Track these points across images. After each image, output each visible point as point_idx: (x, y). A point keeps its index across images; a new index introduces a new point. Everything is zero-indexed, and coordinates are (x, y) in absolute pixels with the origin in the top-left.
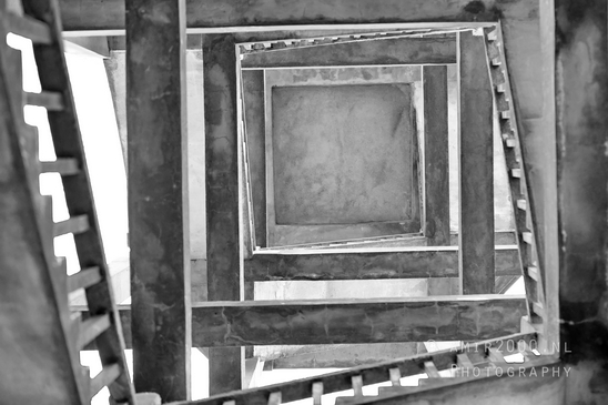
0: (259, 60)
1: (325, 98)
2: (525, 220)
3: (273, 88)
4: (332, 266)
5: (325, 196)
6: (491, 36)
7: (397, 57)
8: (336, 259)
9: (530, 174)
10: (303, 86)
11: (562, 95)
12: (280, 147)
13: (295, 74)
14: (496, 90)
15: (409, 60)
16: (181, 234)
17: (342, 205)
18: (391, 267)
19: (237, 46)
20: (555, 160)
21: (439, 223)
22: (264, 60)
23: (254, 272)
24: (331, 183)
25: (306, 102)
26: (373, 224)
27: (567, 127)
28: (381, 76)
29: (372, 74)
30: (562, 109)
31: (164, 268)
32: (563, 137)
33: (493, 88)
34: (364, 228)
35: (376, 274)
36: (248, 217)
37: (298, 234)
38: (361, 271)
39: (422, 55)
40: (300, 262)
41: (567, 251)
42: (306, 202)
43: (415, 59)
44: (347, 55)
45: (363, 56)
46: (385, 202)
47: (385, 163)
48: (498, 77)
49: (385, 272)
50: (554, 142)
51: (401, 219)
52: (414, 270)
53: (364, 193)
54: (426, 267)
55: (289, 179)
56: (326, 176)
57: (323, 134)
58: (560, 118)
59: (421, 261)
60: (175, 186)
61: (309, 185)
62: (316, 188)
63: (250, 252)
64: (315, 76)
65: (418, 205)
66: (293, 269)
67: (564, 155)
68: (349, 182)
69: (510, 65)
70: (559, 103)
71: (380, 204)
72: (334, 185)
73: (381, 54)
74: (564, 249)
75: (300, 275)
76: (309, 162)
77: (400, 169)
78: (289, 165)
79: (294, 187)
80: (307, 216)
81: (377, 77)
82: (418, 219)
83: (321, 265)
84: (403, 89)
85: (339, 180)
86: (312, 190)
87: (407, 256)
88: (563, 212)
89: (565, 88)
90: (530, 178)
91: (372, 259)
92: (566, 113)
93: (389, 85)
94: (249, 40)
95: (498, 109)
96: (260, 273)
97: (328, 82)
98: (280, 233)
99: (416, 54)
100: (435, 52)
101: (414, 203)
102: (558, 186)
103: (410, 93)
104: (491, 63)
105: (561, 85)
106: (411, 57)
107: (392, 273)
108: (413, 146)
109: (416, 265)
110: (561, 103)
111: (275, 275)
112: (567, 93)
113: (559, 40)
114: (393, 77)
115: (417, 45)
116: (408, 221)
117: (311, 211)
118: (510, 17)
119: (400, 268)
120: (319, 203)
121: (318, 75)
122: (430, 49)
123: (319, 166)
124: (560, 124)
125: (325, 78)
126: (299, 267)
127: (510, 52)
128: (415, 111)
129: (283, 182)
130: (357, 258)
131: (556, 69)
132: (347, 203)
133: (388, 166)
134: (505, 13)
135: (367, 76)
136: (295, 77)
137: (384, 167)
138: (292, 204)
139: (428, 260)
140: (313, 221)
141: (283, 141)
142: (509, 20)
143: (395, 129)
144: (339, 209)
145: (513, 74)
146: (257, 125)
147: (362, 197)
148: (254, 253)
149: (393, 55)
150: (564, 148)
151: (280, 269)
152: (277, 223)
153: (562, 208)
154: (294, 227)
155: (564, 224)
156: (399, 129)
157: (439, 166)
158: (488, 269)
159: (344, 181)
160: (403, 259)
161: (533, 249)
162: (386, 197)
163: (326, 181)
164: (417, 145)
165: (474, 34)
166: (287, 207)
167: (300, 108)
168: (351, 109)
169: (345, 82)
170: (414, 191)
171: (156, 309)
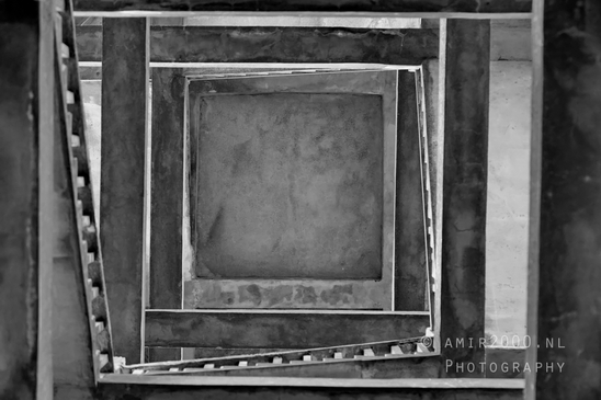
0: (404, 326)
1: (311, 261)
2: (74, 121)
3: (379, 277)
4: (315, 46)
5: (316, 131)
6: (104, 360)
7: (219, 323)
8: (310, 55)
9: (66, 186)
10: (340, 279)
11: (29, 301)
12: (373, 199)
13: (349, 296)
14: (101, 290)
15: (204, 319)
16: (545, 129)
17: (292, 118)
18: (236, 42)
19: (437, 351)
20: (41, 214)
21: (167, 95)
22: (398, 325)
23: (421, 42)
24: (306, 148)
25: (336, 258)
26: (252, 92)
27: (24, 257)
28: (236, 290)
29: (247, 293)
30: (30, 283)
31: (569, 84)
32: (28, 244)
33: (105, 292)
34: (266, 86)
35: (258, 33)
36: (428, 117)
37: (353, 82)
38: (277, 38)
39: (186, 325)
40: (359, 53)
41: (27, 92)
42: (341, 124)
43: (195, 319)
44: (287, 328)
45: (265, 325)
46: (235, 120)
47: (234, 173)
48: (97, 306)
49: (244, 35)
50: (41, 238)
51: (213, 97)
52: (205, 37)
53: (262, 133)
54: (190, 41)
55: (362, 155)
56: (313, 158)
57: (315, 214)
58: (32, 270)
59: (196, 49)
60: (550, 194)
61: (336, 147)
62: (326, 143)
63: (426, 69)
64: (324, 293)
65: (191, 116)
66: (369, 43)
67: (29, 221)
68: (282, 149)
69: (84, 327)
70: (34, 290)
71: (241, 118)
72: (302, 145)
73: (241, 327)
74: (31, 95)
75: (359, 36)
76: (335, 177)
77: (213, 165)
78: (362, 175)
79: (356, 144)
80: (341, 105)
81: (241, 288)
82: (192, 96)
83: (330, 48)
84: (206, 271)
85: (296, 152)
86: (332, 139)
87: (214, 56)
88: (32, 144)
89: (25, 309)
90: (65, 181)
91: (261, 54)
92: (24, 277)
93: (225, 277)
94: (421, 359)
95: (99, 265)
96: (413, 40)
97: (306, 283)
98: (377, 84)
99: (194, 326)
100: (169, 328)
101: (197, 119)
102: (37, 180)
103: (197, 265)
104: (105, 325)
105: (30, 315)
106: (201, 322)
107: (235, 34)
108: (196, 194)
109: (203, 44)
110: (31, 289)
111: (393, 37)
112: (23, 303)
113: (32, 374)
114: (219, 288)
115: (193, 337)
116: (204, 94)
117: (335, 111)
118: (82, 389)
119: (224, 41)
120: (323, 122)
121: (318, 293)
122: (176, 331)
123: (321, 171)
124: (32, 262)
125: (310, 289)
126: (361, 46)
127: (85, 344)
128: (192, 241)
129: (370, 153)
130: (281, 56)
131: (36, 336)
132: (285, 121)
133: (230, 168)
134: (88, 394)
135: (254, 289)
136: (350, 292)
137: (235, 167)
138: (359, 123)
139: (187, 50)
140: (332, 98)
141: (369, 206)
142: (84, 384)
143: (219, 218)
144: (296, 113)
145: (82, 315)
146: (405, 232)
147: (265, 128)
148: (421, 67)
149: (224, 326)
150: (28, 230)
151: (386, 44)
152: (381, 97)
153: (32, 149)
154: (358, 91)
155: (31, 129)
156: (213, 217)
157: (164, 170)
158: (112, 42)
159: (289, 151)
160: (220, 52)
161: (65, 86)
162: (235, 127)
163: (313, 151)
164: (191, 196)
165: (123, 360)
166: (366, 118)
167: (345, 249)
168: (276, 246)
169: (284, 283)
170: (196, 134)
171: (583, 29)
